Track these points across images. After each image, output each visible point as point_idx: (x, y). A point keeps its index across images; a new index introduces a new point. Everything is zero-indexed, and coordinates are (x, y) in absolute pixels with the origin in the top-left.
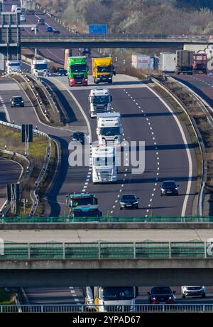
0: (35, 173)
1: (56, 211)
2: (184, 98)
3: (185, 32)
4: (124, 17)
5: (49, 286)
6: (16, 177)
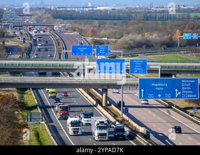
0: (25, 50)
1: (30, 57)
2: (54, 36)
3: (54, 23)
4: (43, 20)
5: (28, 71)
6: (22, 50)
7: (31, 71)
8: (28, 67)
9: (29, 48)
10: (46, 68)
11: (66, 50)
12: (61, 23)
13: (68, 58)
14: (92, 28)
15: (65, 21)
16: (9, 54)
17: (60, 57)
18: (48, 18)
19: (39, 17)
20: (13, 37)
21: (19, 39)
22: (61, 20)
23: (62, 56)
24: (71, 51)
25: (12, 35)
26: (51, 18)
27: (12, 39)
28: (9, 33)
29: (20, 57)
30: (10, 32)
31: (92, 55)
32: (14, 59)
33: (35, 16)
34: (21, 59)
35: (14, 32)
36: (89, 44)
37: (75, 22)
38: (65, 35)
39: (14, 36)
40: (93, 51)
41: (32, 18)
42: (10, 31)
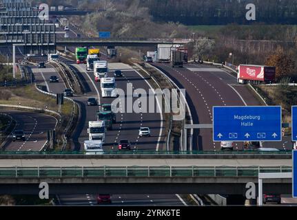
2: (158, 77)
4: (120, 27)
7: (84, 194)
8: (73, 181)
9: (76, 119)
10: (131, 181)
11: (196, 122)
12: (179, 37)
13: (201, 149)
14: (280, 50)
15: (193, 30)
16: (11, 140)
17: (176, 147)
18: (136, 19)
19: (110, 18)
20: (23, 83)
21: (44, 88)
22: (181, 26)
23: (183, 141)
24: (212, 126)
25: (22, 75)
26: (148, 19)
27: (21, 90)
28: (11, 70)
29: (47, 148)
30: (15, 66)
31: (278, 138)
32: (26, 156)
33: (97, 16)
34: (49, 153)
35: (27, 68)
36: (270, 102)
37: (223, 32)
38: (192, 75)
39: (28, 80)
40: (284, 126)
41: (87, 22)
42: (14, 64)
